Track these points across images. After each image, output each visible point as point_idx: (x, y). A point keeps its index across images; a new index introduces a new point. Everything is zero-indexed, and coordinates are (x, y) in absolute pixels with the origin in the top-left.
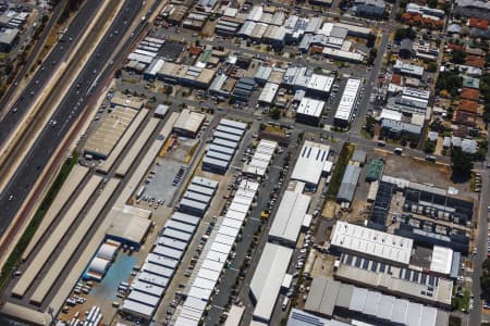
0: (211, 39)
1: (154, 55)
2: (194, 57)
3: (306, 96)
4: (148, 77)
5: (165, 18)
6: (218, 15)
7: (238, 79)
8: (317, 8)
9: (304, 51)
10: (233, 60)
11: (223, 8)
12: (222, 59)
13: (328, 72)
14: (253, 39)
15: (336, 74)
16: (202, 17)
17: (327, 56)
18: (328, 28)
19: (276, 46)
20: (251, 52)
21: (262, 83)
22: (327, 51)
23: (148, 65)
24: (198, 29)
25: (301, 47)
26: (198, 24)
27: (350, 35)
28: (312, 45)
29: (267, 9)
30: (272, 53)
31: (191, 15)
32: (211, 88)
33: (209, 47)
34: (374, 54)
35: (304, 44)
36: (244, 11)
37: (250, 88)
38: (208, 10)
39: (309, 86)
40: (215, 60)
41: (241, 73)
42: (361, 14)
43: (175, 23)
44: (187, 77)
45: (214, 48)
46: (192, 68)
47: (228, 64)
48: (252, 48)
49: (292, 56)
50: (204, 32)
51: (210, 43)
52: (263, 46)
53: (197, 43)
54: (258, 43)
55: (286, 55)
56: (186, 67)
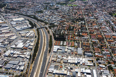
0: (63, 64)
1: (54, 69)
2: (61, 68)
3: (87, 74)
4: (54, 74)
5: (53, 61)
6: (62, 59)
7: (72, 72)
8: (80, 56)
9: (82, 65)
10: (69, 68)
11: (63, 57)
12: (67, 68)
13: (88, 68)
14: (71, 63)
15: (89, 69)
16: (60, 60)
17: (86, 65)
18: (84, 59)
19: (76, 64)
20: (72, 66)
21: (77, 73)
22: (86, 64)
23: (53, 71)
24: (60, 62)
25: (81, 64)
26: (60, 61)
27: (88, 60)
28: (82, 63)
29: (71, 57)
30: (76, 66)
31: (58, 60)
32: (67, 75)
33: (63, 66)
34: (94, 64)
35: (81, 63)
36: (67, 58)
37: (75, 74)
38: (60, 58)
39: (87, 72)
40: (66, 69)
41: (72, 71)
42: (88, 56)
43: (55, 61)
44: (62, 73)
45: (65, 66)
46: (62, 71)
47: (68, 69)
48: (72, 65)
49: (80, 66)
50: (61, 63)
51: (63, 65)
52: (74, 64)
53: (61, 65)
54: (72, 64)
55: (79, 66)
56: (61, 71)
